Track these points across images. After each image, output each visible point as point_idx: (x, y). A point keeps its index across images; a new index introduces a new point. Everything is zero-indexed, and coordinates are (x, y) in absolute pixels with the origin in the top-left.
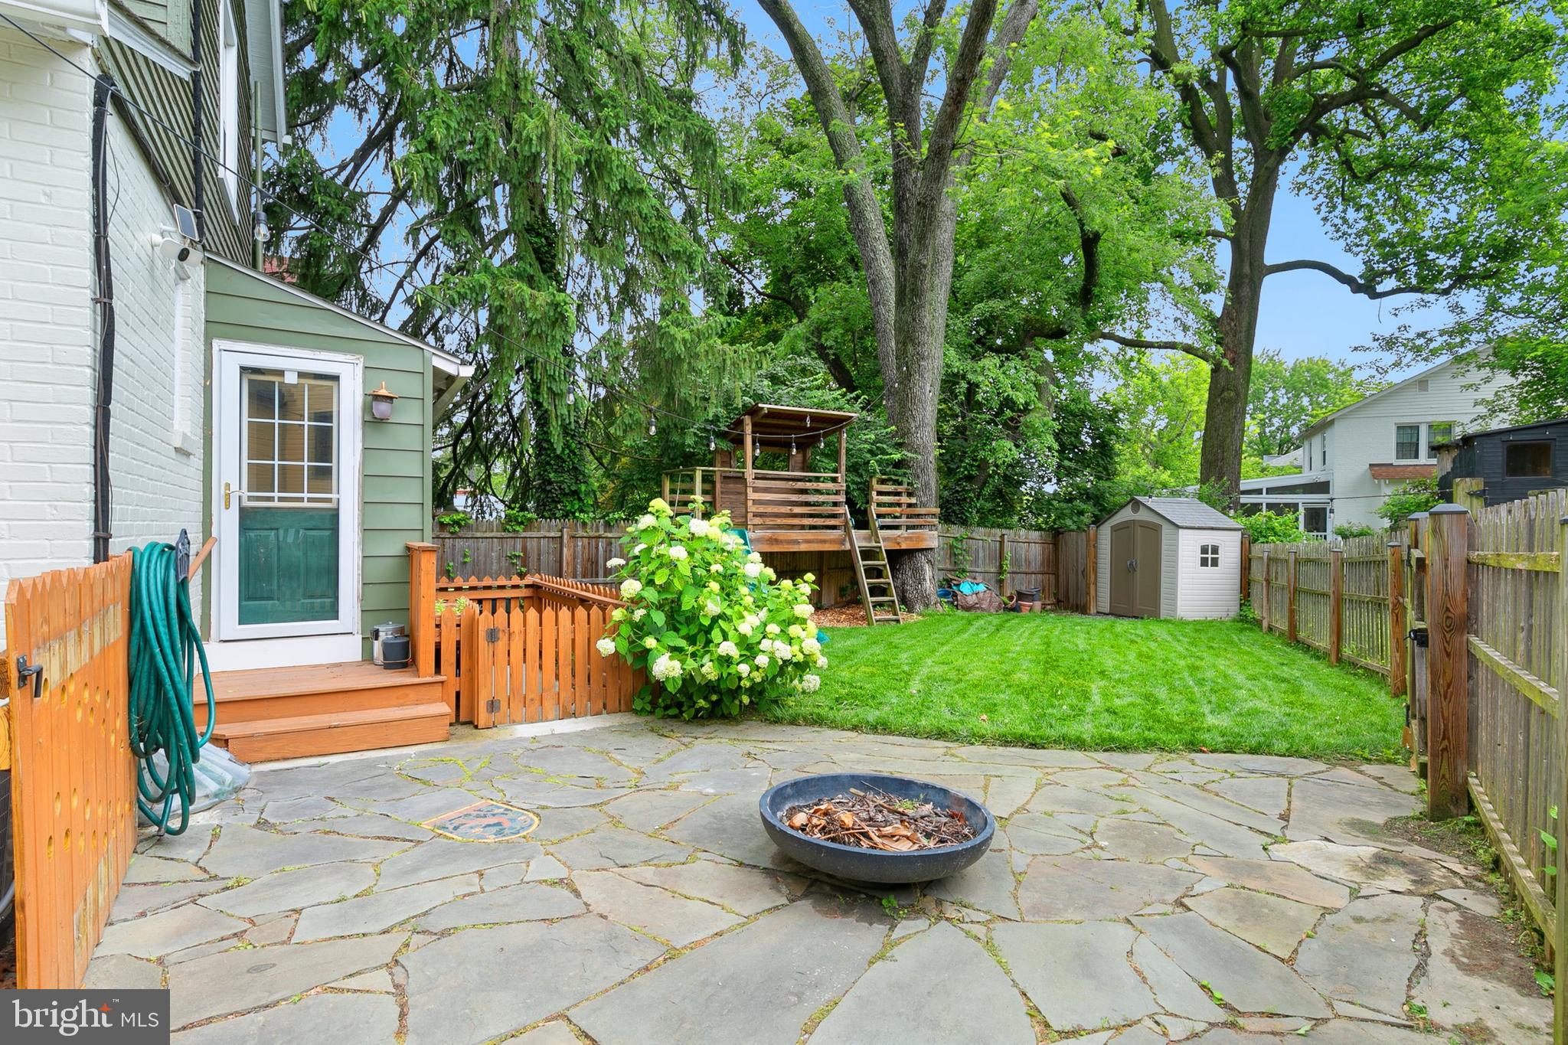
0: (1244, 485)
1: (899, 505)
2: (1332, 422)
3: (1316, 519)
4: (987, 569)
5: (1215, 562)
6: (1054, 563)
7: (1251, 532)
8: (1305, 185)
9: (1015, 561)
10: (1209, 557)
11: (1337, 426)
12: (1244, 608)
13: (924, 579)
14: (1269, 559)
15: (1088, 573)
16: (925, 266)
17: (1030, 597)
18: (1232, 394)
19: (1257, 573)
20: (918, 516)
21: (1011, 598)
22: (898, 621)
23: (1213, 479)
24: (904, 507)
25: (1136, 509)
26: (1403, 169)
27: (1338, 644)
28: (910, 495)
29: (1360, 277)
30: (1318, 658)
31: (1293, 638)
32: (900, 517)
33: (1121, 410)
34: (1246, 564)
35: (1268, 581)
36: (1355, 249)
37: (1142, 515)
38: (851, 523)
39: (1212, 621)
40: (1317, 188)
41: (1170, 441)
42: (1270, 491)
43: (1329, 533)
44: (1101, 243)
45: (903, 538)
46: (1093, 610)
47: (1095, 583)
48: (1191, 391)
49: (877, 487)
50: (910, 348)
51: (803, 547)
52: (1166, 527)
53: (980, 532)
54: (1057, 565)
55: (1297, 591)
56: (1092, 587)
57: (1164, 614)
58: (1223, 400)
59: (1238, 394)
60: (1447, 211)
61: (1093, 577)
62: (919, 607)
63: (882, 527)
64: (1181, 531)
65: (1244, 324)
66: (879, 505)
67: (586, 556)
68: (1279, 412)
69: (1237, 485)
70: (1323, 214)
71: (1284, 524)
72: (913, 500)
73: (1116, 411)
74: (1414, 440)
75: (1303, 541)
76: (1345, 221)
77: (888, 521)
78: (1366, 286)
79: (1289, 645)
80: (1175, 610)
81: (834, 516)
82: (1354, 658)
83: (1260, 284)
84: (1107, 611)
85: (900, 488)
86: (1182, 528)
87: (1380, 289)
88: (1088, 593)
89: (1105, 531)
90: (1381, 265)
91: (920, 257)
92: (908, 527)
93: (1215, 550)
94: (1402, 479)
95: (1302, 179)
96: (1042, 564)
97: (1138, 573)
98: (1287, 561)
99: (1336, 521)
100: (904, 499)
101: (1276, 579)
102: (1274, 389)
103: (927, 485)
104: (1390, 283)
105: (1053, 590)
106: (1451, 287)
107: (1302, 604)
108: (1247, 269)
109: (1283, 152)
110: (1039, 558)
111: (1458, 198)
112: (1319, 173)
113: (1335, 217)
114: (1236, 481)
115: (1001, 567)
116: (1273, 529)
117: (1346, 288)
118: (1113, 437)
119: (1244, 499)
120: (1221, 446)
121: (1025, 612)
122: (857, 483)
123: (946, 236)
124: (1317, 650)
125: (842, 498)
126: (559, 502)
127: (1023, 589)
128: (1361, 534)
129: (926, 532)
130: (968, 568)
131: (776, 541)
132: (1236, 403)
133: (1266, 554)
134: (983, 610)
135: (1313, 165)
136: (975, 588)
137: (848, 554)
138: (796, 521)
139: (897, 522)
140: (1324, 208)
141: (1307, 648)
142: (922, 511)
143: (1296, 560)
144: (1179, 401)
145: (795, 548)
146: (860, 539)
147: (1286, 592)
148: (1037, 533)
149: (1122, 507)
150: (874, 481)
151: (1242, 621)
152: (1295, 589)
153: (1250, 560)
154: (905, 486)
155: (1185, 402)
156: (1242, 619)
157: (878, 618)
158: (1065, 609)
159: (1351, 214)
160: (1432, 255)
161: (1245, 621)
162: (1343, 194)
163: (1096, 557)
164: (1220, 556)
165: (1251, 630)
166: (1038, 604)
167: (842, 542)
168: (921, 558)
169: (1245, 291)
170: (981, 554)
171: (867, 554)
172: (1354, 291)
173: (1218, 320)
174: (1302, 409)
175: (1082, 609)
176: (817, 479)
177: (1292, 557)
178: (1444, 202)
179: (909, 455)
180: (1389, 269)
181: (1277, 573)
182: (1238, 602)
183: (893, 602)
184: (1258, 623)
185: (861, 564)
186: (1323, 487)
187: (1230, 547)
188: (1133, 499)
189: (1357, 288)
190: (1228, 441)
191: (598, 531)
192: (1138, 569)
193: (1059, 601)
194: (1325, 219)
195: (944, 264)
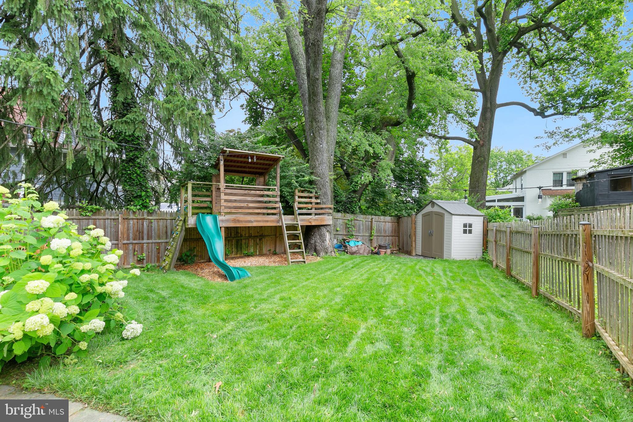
0: (488, 198)
1: (311, 203)
2: (525, 171)
3: (518, 212)
4: (365, 234)
5: (470, 232)
6: (397, 232)
7: (488, 217)
8: (514, 73)
9: (378, 231)
10: (467, 229)
11: (527, 173)
12: (485, 254)
13: (325, 240)
14: (497, 230)
15: (412, 236)
16: (318, 79)
17: (385, 248)
18: (482, 159)
19: (491, 237)
20: (322, 208)
21: (375, 248)
22: (304, 262)
23: (473, 194)
24: (314, 204)
25: (433, 206)
26: (557, 60)
27: (537, 284)
28: (317, 198)
29: (538, 109)
30: (524, 289)
31: (508, 274)
32: (311, 209)
33: (430, 162)
34: (486, 233)
35: (496, 242)
36: (535, 100)
37: (436, 209)
38: (282, 212)
39: (468, 261)
40: (519, 75)
41: (459, 181)
42: (499, 201)
43: (524, 219)
44: (416, 78)
45: (313, 220)
46: (414, 254)
47: (415, 241)
48: (466, 161)
49: (298, 194)
50: (314, 123)
51: (255, 224)
52: (446, 214)
53: (361, 217)
54: (399, 232)
55: (511, 248)
56: (413, 243)
57: (445, 257)
58: (479, 161)
59: (485, 159)
60: (575, 81)
61: (414, 238)
62: (322, 254)
63: (300, 214)
64: (453, 216)
65: (488, 129)
66: (299, 203)
67: (136, 229)
68: (503, 171)
69: (485, 198)
70: (522, 86)
71: (504, 213)
72: (319, 201)
73: (427, 162)
74: (561, 179)
75: (513, 222)
76: (531, 88)
77: (304, 211)
78: (541, 113)
79: (506, 278)
80: (450, 255)
81: (275, 208)
82: (548, 295)
83: (495, 112)
84: (420, 254)
85: (311, 195)
86: (454, 215)
87: (546, 114)
88: (412, 246)
89: (420, 216)
90: (547, 104)
91: (315, 74)
92: (316, 214)
93: (470, 226)
94: (556, 196)
95: (513, 71)
96: (392, 232)
97: (434, 237)
98: (505, 232)
99: (527, 212)
100: (314, 200)
101: (500, 241)
102: (501, 162)
103: (325, 194)
104: (551, 111)
105: (397, 244)
106: (578, 112)
107: (514, 255)
108: (489, 105)
109: (505, 52)
110: (390, 229)
111: (580, 75)
112: (520, 68)
113: (527, 86)
114: (484, 196)
115: (371, 233)
116: (499, 215)
117: (532, 113)
118: (425, 174)
119: (488, 204)
120: (478, 181)
121: (382, 255)
122: (290, 192)
123: (338, 71)
124: (523, 284)
125: (278, 199)
126: (132, 201)
127: (382, 243)
128: (538, 219)
129: (326, 217)
130: (354, 233)
131: (239, 221)
132: (484, 162)
133: (495, 228)
134: (360, 254)
135: (517, 65)
136: (357, 243)
137: (281, 227)
138: (251, 211)
139: (309, 211)
140: (522, 83)
141: (517, 282)
142: (324, 206)
143: (510, 232)
144: (462, 165)
145: (250, 225)
146: (287, 220)
147: (505, 248)
148: (390, 218)
149: (427, 205)
150: (297, 191)
151: (483, 260)
152: (510, 247)
153: (487, 231)
154: (314, 194)
155: (464, 165)
156: (484, 259)
157: (292, 261)
158: (402, 253)
159: (534, 85)
160: (570, 99)
161: (485, 261)
162: (530, 76)
163: (415, 228)
164: (473, 228)
165: (487, 266)
166: (389, 251)
167: (278, 222)
168: (324, 230)
169: (488, 115)
170: (361, 228)
171: (289, 228)
172: (535, 115)
173: (477, 128)
174: (512, 170)
175: (409, 253)
176: (269, 190)
177: (508, 230)
178: (574, 77)
179: (315, 178)
180: (550, 105)
181: (500, 238)
182: (482, 251)
183: (303, 252)
184: (491, 262)
185: (286, 233)
186: (521, 199)
187: (478, 224)
188: (432, 201)
189: (537, 113)
190: (481, 179)
191: (143, 215)
192: (434, 235)
193: (400, 249)
194: (523, 88)
195: (336, 85)
